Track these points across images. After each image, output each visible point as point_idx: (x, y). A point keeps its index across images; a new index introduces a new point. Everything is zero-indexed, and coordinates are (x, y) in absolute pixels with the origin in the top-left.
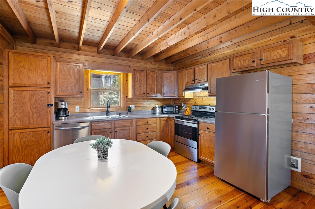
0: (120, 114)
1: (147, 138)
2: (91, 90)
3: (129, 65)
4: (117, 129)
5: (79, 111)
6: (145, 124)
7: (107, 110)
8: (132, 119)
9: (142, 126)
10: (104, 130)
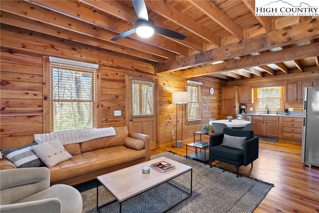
0: (277, 114)
1: (292, 131)
2: (259, 99)
3: (288, 79)
4: (267, 121)
5: (252, 110)
6: (291, 122)
7: (268, 111)
8: (279, 117)
9: (288, 122)
10: (259, 121)
